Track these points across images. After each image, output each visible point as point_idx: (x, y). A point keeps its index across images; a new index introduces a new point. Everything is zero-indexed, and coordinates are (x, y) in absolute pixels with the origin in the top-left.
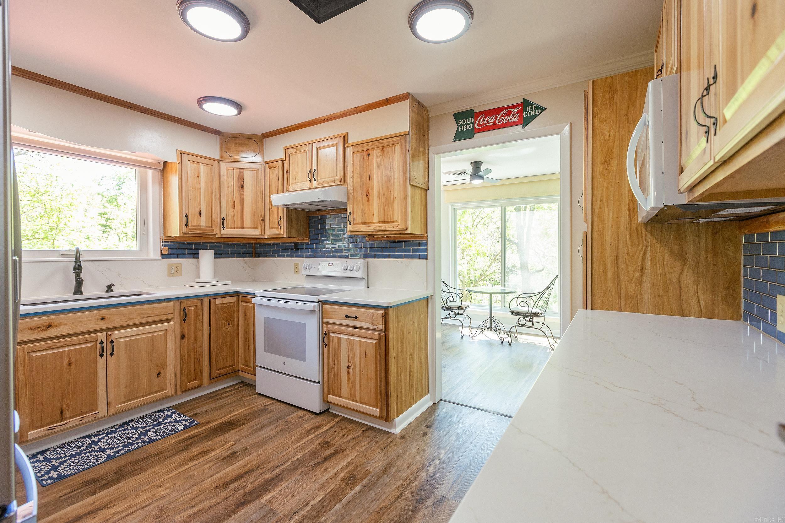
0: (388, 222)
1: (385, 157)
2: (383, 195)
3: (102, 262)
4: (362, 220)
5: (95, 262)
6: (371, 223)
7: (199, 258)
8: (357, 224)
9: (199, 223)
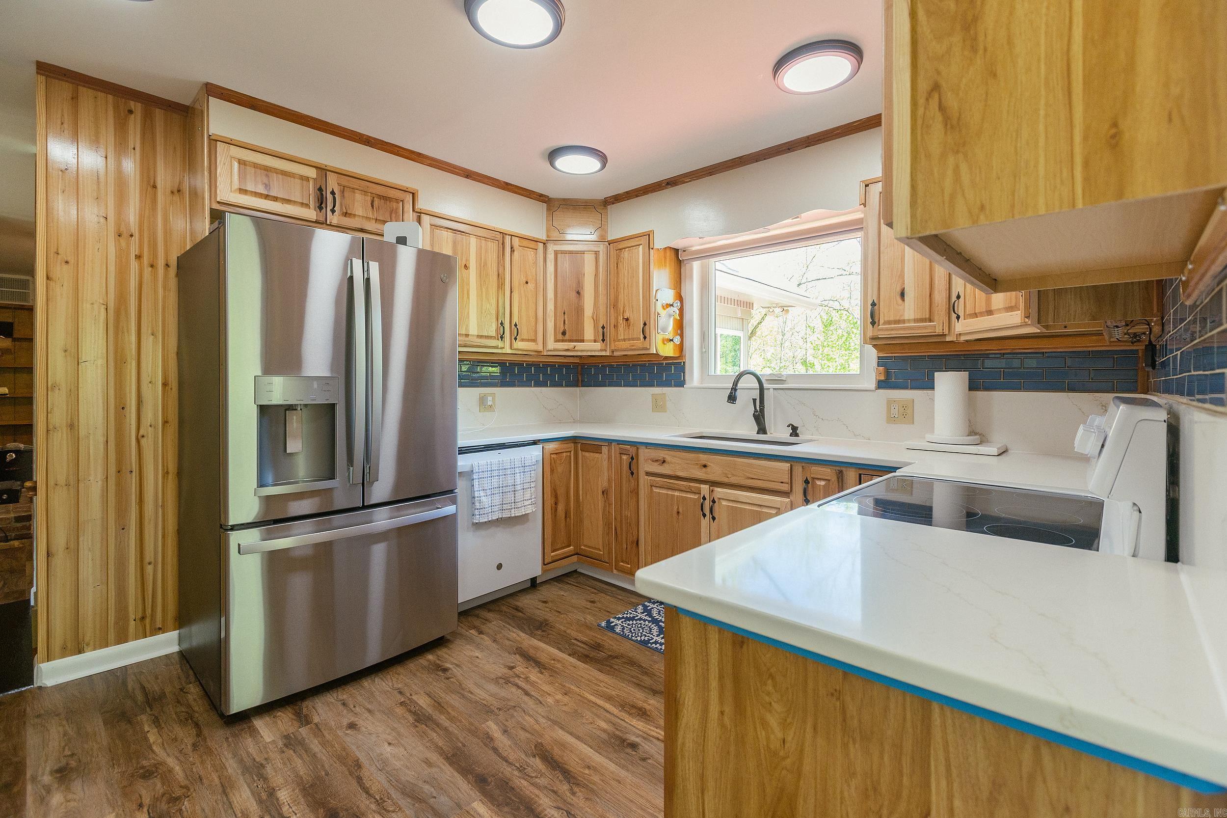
3: (792, 391)
5: (786, 391)
7: (933, 388)
9: (901, 316)
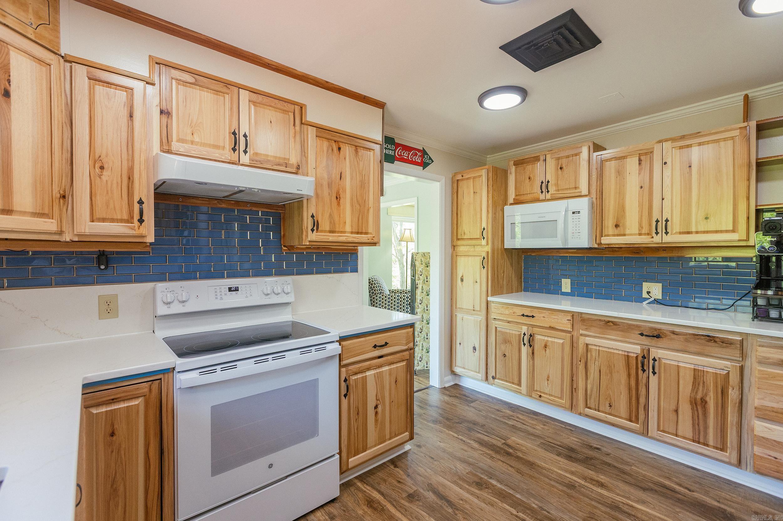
0: (361, 233)
1: (359, 160)
2: (357, 201)
4: (330, 227)
6: (341, 232)
8: (322, 231)
